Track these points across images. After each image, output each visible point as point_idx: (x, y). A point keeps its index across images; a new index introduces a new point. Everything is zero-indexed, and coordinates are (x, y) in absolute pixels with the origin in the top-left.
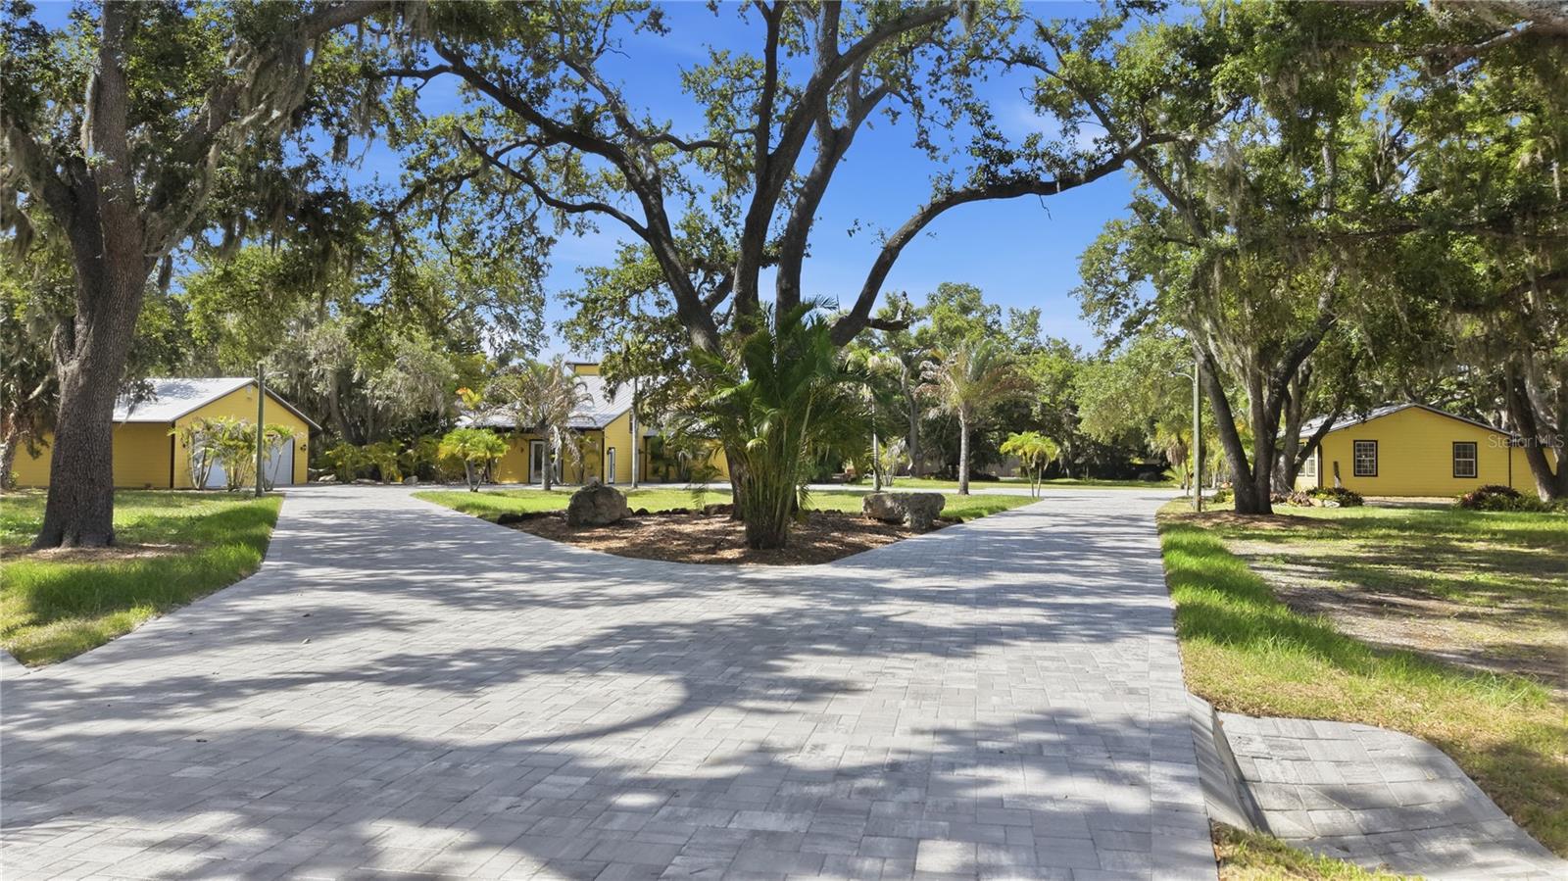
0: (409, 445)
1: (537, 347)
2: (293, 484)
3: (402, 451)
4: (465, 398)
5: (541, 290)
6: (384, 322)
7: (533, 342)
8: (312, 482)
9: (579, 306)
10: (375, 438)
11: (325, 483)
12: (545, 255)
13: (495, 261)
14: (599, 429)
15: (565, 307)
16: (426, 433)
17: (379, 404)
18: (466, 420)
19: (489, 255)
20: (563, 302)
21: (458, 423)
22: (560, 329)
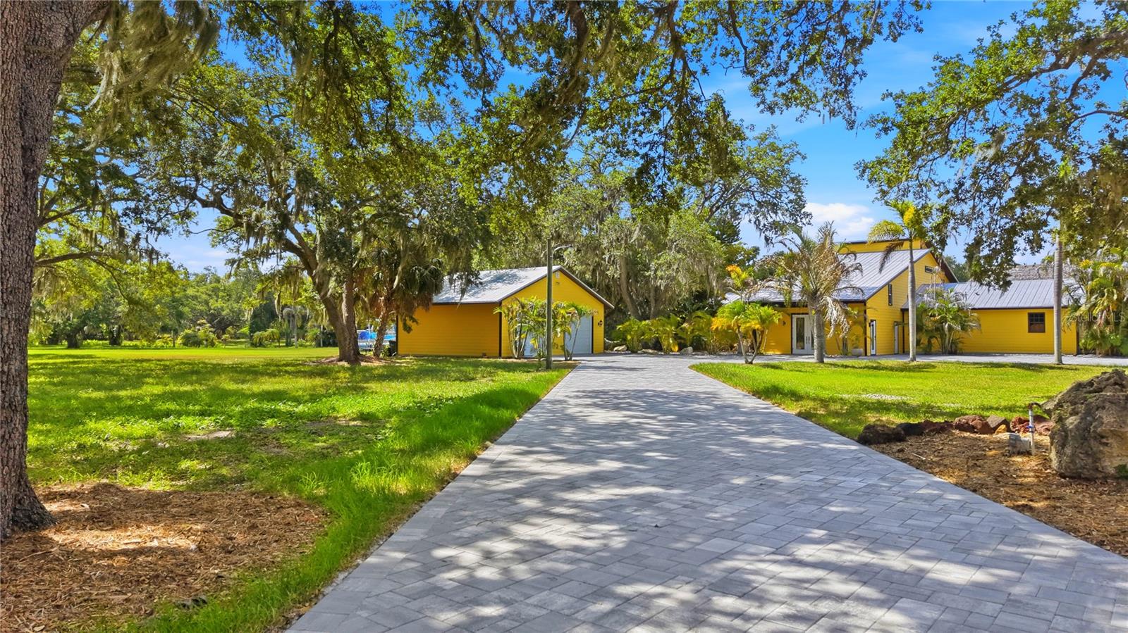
0: (684, 320)
1: (800, 224)
2: (592, 354)
3: (678, 325)
4: (733, 275)
5: (850, 108)
6: (664, 165)
7: (796, 221)
8: (609, 351)
9: (895, 133)
10: (657, 314)
11: (618, 353)
12: (855, 63)
13: (794, 79)
14: (864, 302)
15: (878, 135)
16: (698, 309)
17: (661, 284)
18: (731, 299)
19: (785, 71)
20: (875, 130)
21: (723, 302)
22: (864, 171)
